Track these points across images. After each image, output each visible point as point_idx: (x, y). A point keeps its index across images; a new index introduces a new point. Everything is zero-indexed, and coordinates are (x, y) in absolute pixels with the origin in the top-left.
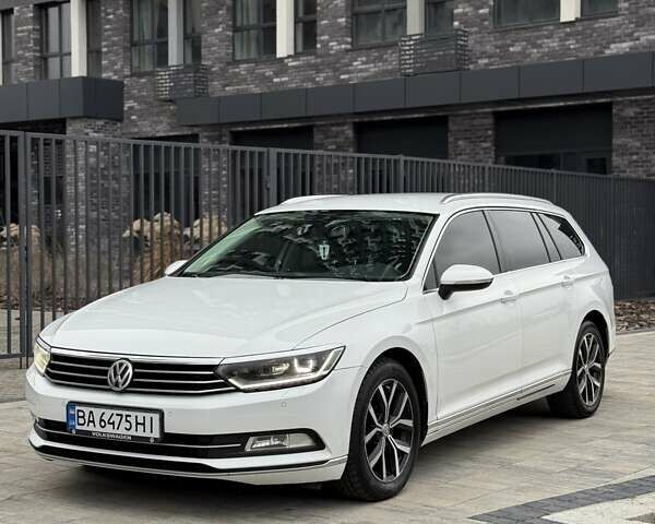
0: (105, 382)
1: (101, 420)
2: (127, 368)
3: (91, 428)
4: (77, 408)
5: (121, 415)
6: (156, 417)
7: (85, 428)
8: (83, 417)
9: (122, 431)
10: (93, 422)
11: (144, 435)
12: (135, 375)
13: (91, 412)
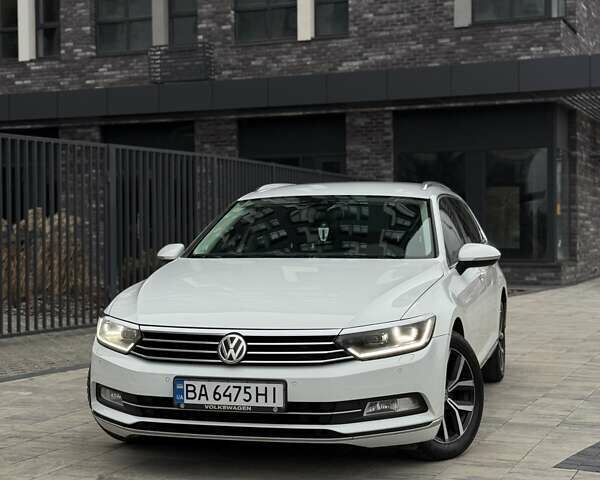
0: (216, 356)
1: (215, 393)
2: (239, 342)
3: (203, 401)
4: (186, 382)
5: (240, 388)
6: (280, 388)
7: (196, 401)
8: (193, 391)
9: (240, 402)
10: (206, 395)
11: (266, 405)
12: (249, 348)
13: (203, 386)
